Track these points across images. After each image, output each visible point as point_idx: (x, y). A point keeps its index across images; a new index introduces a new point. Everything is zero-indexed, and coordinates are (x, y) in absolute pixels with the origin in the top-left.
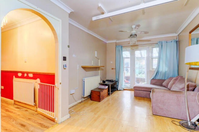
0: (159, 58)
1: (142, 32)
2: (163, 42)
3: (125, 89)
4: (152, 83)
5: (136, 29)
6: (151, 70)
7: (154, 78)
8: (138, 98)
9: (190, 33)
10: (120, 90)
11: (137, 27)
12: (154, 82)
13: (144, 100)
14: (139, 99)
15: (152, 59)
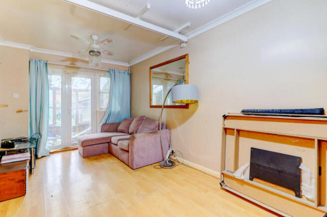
0: (111, 93)
1: (105, 51)
2: (116, 71)
3: (51, 151)
4: (103, 131)
5: (103, 44)
6: (98, 109)
7: (107, 122)
8: (92, 158)
9: (151, 68)
10: (42, 157)
11: (106, 42)
12: (106, 128)
13: (103, 157)
14: (96, 159)
15: (100, 93)
